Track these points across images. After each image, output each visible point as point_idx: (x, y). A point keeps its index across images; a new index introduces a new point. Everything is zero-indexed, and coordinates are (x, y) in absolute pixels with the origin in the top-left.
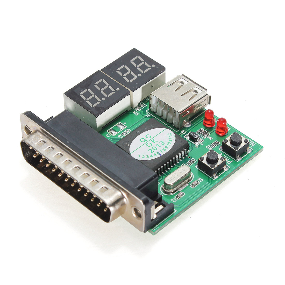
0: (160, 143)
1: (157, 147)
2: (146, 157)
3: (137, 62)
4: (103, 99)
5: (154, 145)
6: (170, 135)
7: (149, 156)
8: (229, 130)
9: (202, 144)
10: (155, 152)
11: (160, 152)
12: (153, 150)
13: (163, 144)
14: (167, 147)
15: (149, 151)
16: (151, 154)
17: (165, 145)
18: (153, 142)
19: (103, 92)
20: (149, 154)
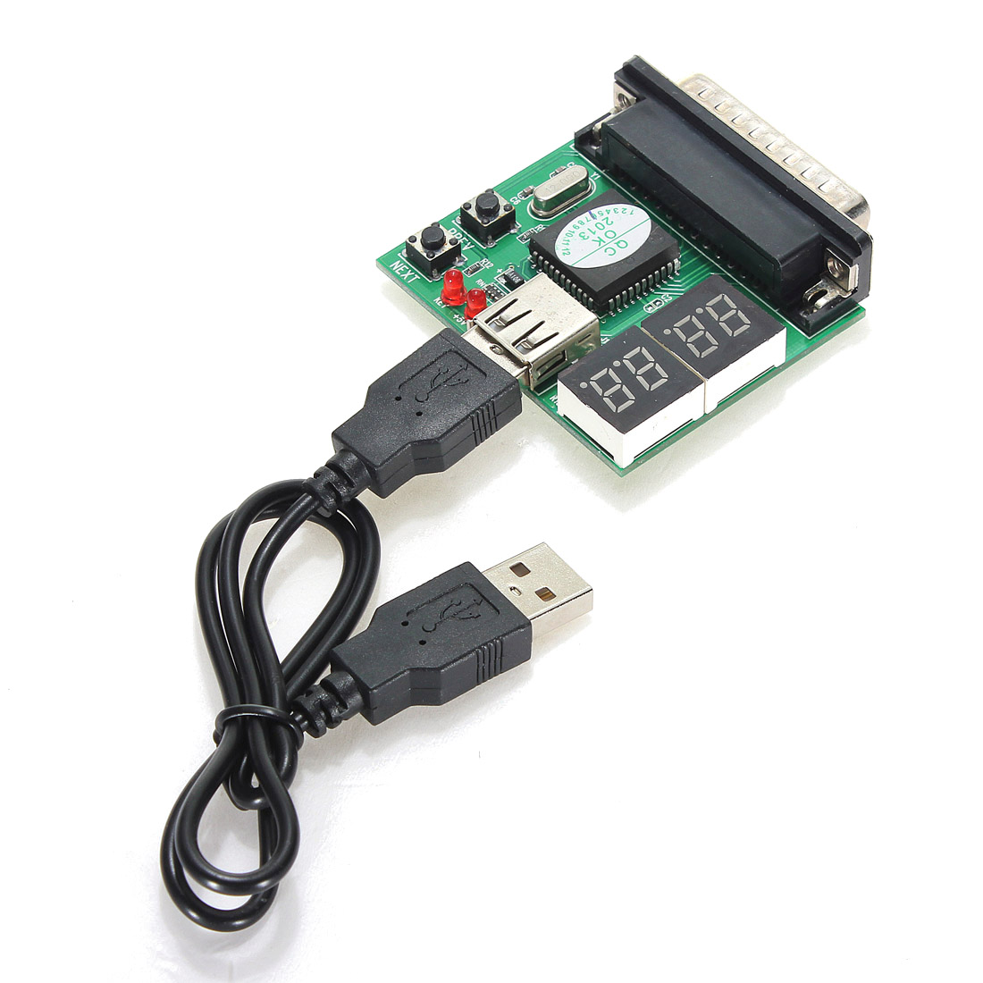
0: (588, 238)
2: (620, 211)
4: (700, 311)
5: (601, 234)
6: (566, 252)
7: (612, 211)
8: (439, 299)
9: (499, 271)
10: (599, 219)
11: (590, 217)
12: (604, 222)
13: (582, 235)
14: (574, 227)
15: (612, 222)
16: (608, 216)
17: (577, 232)
18: (600, 240)
19: (701, 326)
20: (612, 216)
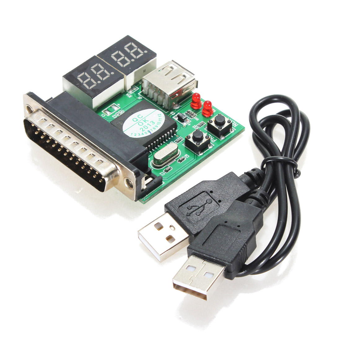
0: (150, 122)
1: (148, 126)
2: (137, 135)
3: (131, 48)
4: (99, 82)
5: (145, 124)
6: (160, 115)
7: (141, 134)
8: (214, 112)
9: (189, 125)
10: (146, 131)
11: (151, 131)
12: (144, 129)
13: (153, 123)
14: (157, 127)
15: (140, 129)
16: (142, 132)
17: (156, 124)
18: (145, 121)
19: (99, 76)
20: (141, 132)
